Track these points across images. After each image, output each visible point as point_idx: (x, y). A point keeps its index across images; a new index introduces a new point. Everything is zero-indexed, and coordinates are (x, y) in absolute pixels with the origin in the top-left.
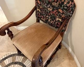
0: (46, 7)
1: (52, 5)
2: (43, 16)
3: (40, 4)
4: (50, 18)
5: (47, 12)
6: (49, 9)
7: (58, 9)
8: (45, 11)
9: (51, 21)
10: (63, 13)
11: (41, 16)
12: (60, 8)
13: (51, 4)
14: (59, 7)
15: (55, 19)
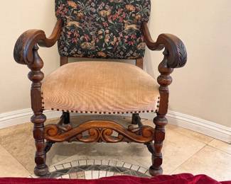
0: (94, 11)
2: (89, 34)
3: (78, 7)
4: (110, 33)
5: (98, 22)
6: (102, 13)
8: (94, 20)
9: (111, 39)
10: (137, 11)
11: (81, 38)
15: (121, 28)
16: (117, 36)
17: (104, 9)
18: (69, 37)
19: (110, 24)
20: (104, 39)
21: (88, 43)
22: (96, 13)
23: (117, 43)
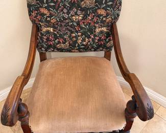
1: (81, 7)
4: (82, 35)
7: (96, 10)
9: (84, 40)
10: (107, 15)
11: (56, 41)
12: (99, 8)
13: (79, 6)
14: (97, 6)
16: (89, 37)
17: (76, 14)
18: (45, 40)
19: (82, 28)
20: (77, 41)
21: (62, 45)
22: (69, 18)
23: (89, 43)
